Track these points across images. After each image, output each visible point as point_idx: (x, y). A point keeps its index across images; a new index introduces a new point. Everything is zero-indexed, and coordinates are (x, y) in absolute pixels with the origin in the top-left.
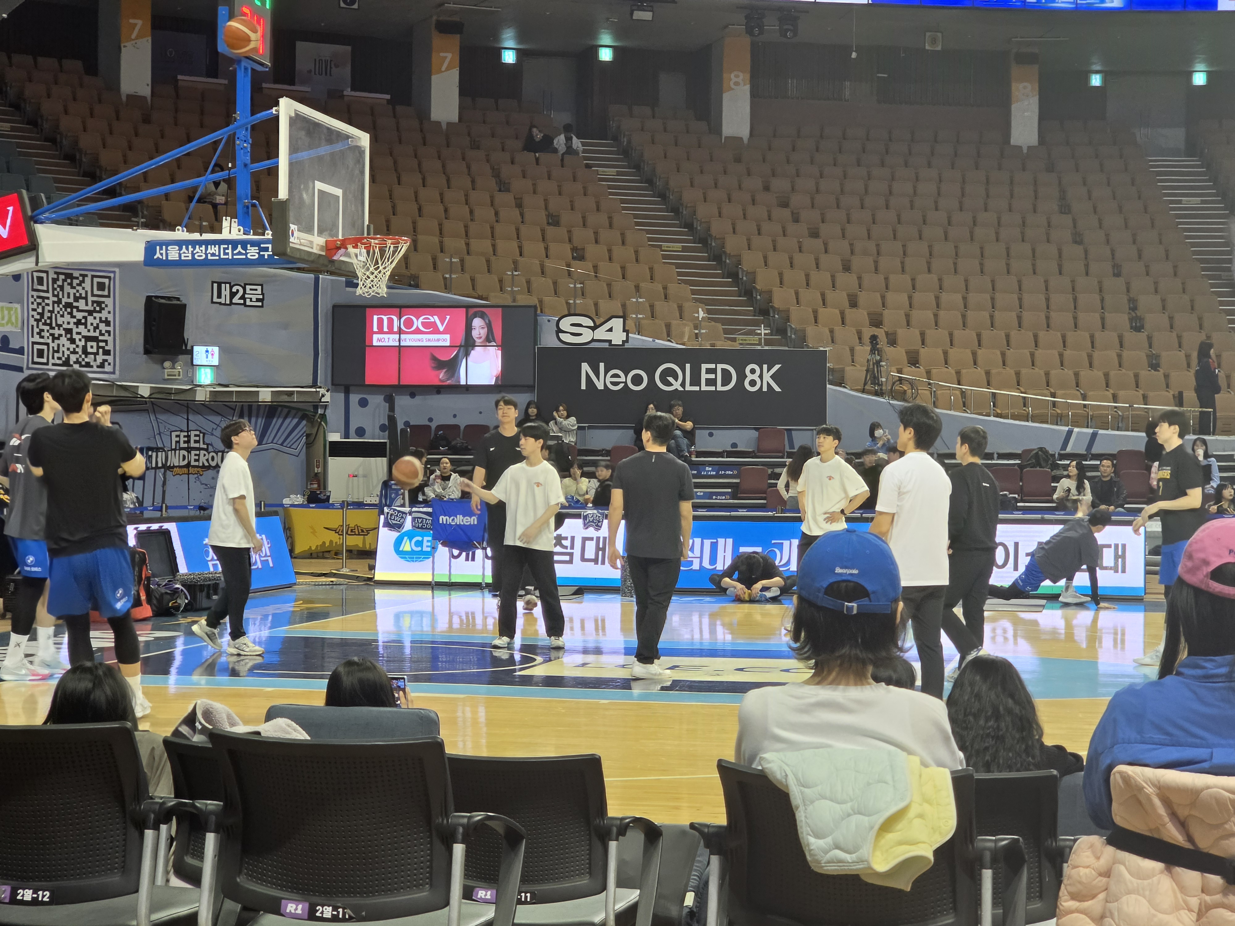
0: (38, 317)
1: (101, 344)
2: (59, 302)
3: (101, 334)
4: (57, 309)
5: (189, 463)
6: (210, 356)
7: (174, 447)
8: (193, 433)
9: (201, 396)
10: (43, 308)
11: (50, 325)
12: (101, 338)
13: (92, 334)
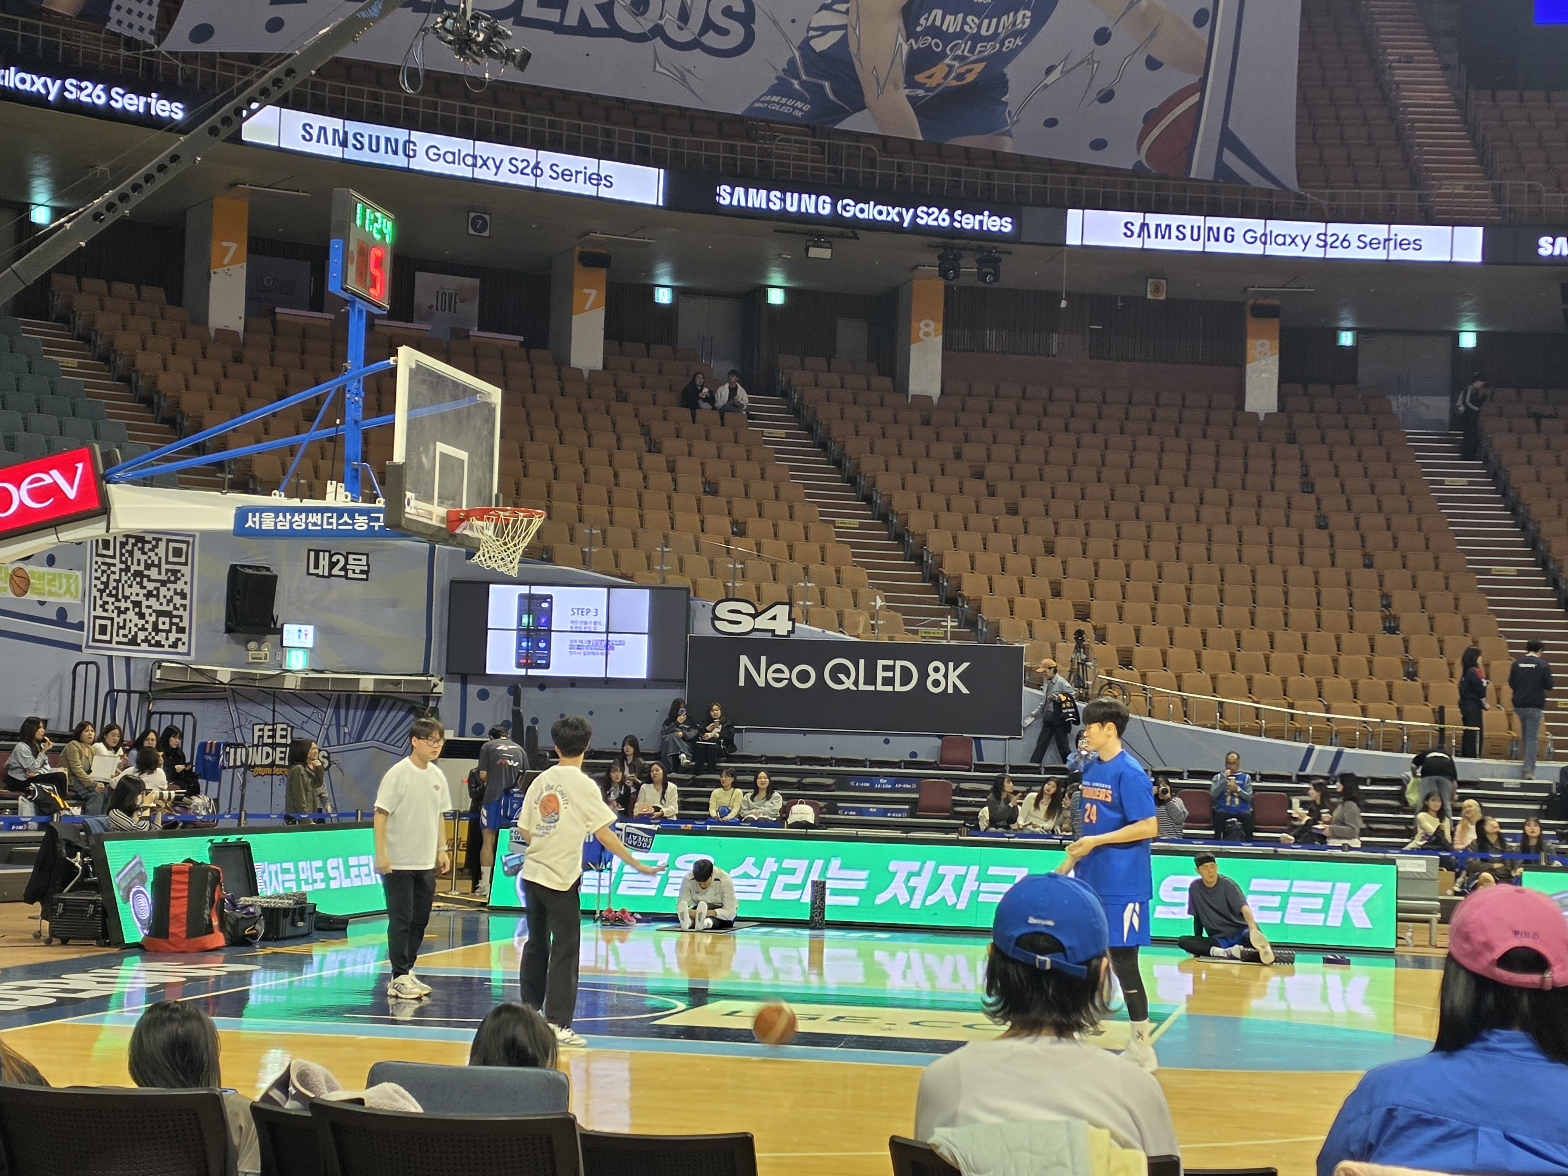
0: (102, 587)
1: (175, 620)
2: (127, 569)
3: (176, 609)
4: (124, 578)
5: (274, 761)
6: (303, 636)
7: (256, 742)
8: (279, 727)
9: (290, 683)
10: (108, 576)
11: (116, 596)
12: (175, 613)
13: (164, 608)
